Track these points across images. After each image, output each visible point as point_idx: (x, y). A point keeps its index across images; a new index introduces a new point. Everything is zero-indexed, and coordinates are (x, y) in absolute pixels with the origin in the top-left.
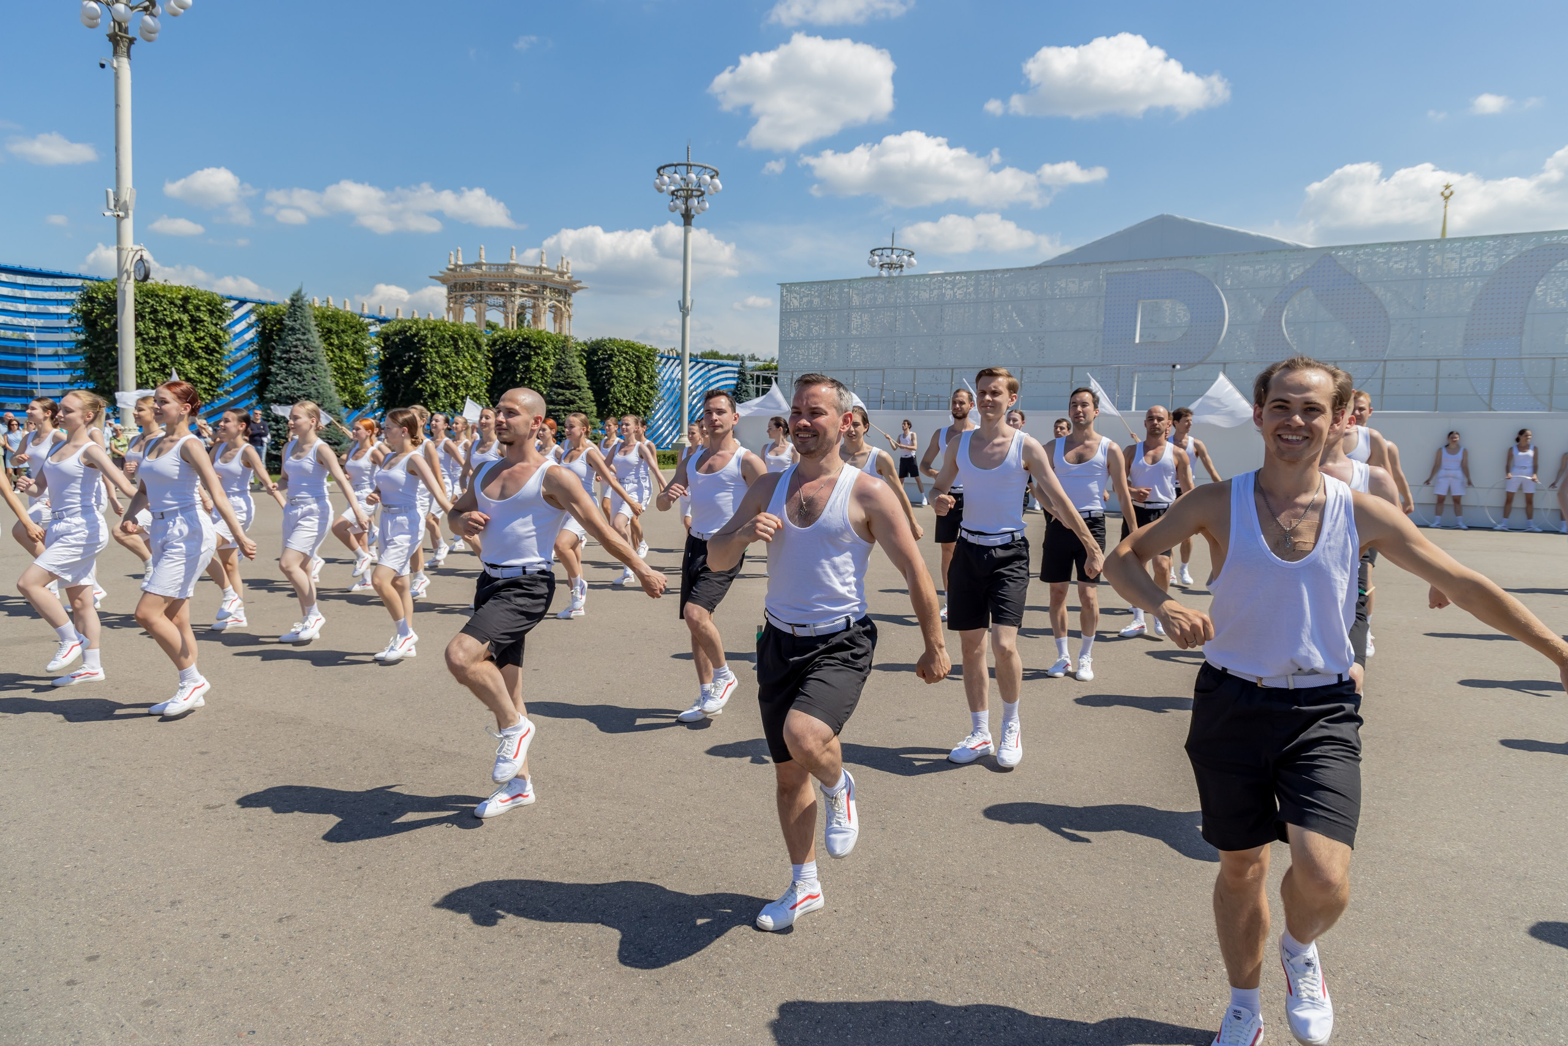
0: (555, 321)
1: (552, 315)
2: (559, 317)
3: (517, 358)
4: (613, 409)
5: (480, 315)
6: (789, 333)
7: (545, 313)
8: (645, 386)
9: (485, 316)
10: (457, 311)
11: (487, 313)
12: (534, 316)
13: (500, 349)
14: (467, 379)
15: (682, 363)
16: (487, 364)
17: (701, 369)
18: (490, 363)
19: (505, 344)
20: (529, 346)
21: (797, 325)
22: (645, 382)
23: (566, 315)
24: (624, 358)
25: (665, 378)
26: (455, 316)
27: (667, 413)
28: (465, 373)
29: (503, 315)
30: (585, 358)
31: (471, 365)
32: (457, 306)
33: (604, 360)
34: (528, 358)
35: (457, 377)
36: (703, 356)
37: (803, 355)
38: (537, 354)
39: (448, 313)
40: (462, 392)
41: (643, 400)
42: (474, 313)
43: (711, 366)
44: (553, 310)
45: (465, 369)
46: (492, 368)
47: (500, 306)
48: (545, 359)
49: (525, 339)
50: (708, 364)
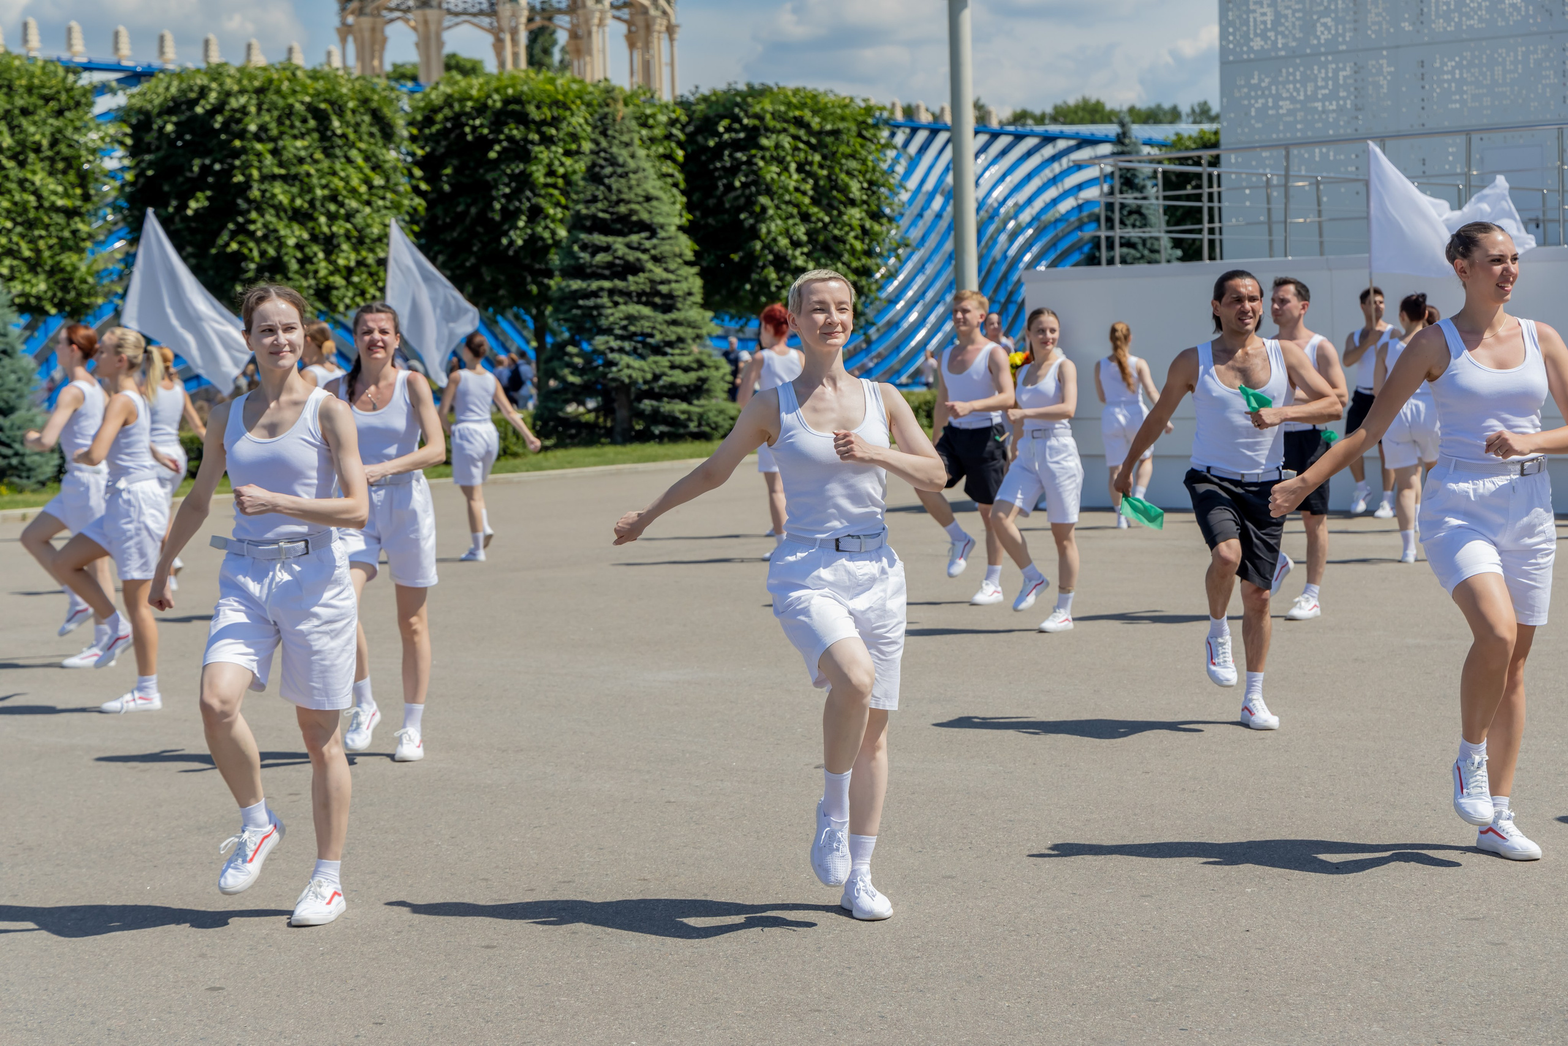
0: (632, 45)
1: (623, 28)
2: (642, 33)
3: (492, 155)
4: (765, 283)
5: (428, 41)
6: (1247, 39)
7: (601, 24)
8: (855, 214)
9: (440, 44)
10: (367, 35)
11: (447, 36)
12: (574, 35)
13: (444, 133)
14: (358, 220)
15: (955, 140)
16: (411, 175)
17: (1029, 154)
18: (418, 172)
19: (458, 120)
20: (523, 119)
21: (1269, 18)
22: (853, 203)
23: (660, 25)
24: (796, 138)
25: (929, 186)
26: (360, 56)
27: (938, 285)
28: (354, 204)
29: (490, 39)
30: (680, 144)
31: (367, 182)
32: (366, 22)
33: (736, 145)
34: (520, 152)
35: (332, 218)
36: (1061, 115)
37: (1293, 100)
38: (547, 141)
39: (343, 41)
40: (347, 256)
41: (853, 251)
42: (413, 37)
43: (1062, 144)
44: (625, 13)
45: (354, 191)
46: (423, 186)
47: (481, 13)
48: (568, 153)
49: (507, 102)
50: (1048, 139)
